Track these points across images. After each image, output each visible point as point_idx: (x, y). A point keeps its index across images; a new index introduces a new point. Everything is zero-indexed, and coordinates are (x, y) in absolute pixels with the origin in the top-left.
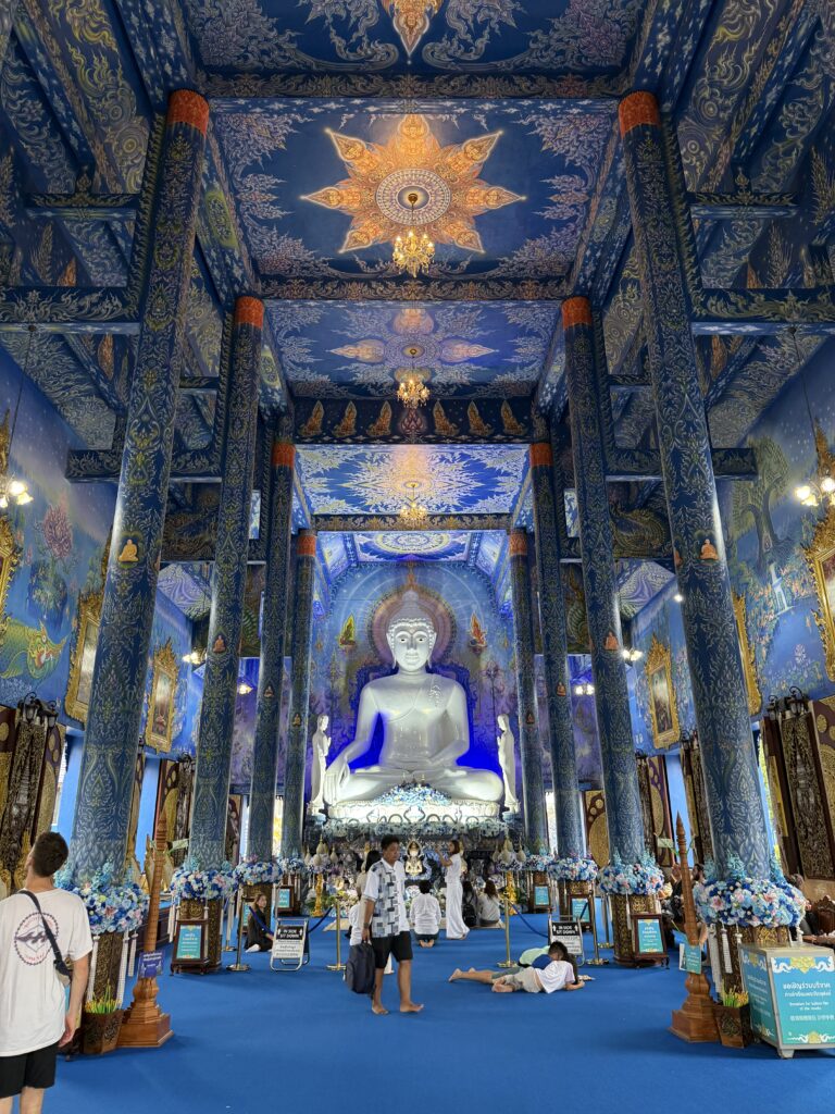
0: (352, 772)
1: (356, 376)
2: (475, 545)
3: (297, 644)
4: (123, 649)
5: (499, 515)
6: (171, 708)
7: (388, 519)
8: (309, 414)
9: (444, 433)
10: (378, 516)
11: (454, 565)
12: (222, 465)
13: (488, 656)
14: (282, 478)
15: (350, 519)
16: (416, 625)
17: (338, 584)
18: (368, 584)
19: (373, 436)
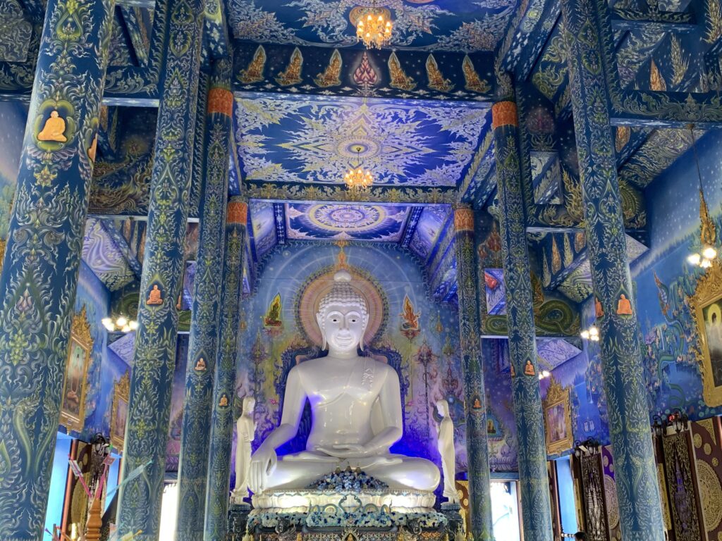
0: (280, 459)
1: (306, 15)
2: (412, 223)
3: (225, 319)
4: (42, 260)
5: (444, 189)
6: (84, 383)
7: (326, 189)
8: (250, 59)
9: (401, 87)
10: (315, 185)
11: (387, 246)
12: (160, 85)
13: (422, 339)
14: (218, 126)
15: (285, 187)
16: (349, 305)
17: (264, 261)
18: (296, 262)
19: (321, 86)
